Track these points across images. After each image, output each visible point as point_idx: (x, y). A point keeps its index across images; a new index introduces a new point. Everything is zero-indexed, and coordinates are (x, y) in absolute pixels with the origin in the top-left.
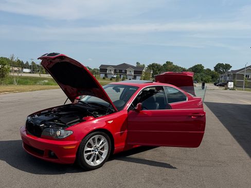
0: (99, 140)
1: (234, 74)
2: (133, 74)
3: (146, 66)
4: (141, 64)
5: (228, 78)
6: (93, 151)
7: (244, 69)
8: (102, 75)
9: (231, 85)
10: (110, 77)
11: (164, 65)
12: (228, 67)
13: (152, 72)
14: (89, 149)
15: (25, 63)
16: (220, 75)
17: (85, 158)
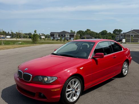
0: (75, 82)
1: (125, 35)
2: (69, 37)
3: (76, 32)
4: (73, 31)
5: (121, 37)
6: (71, 91)
7: (130, 31)
8: (52, 38)
9: (124, 41)
10: (56, 39)
11: (86, 31)
12: (120, 31)
13: (79, 36)
14: (69, 90)
15: (7, 33)
16: (117, 36)
17: (67, 96)
